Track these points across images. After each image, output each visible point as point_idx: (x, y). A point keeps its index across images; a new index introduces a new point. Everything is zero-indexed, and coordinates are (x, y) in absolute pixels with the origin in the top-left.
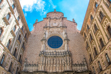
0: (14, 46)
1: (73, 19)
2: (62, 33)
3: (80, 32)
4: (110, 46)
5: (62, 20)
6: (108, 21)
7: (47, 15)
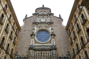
0: (7, 42)
1: (60, 15)
2: (49, 28)
3: (65, 27)
4: (88, 45)
5: (50, 15)
6: (88, 25)
7: (36, 10)
